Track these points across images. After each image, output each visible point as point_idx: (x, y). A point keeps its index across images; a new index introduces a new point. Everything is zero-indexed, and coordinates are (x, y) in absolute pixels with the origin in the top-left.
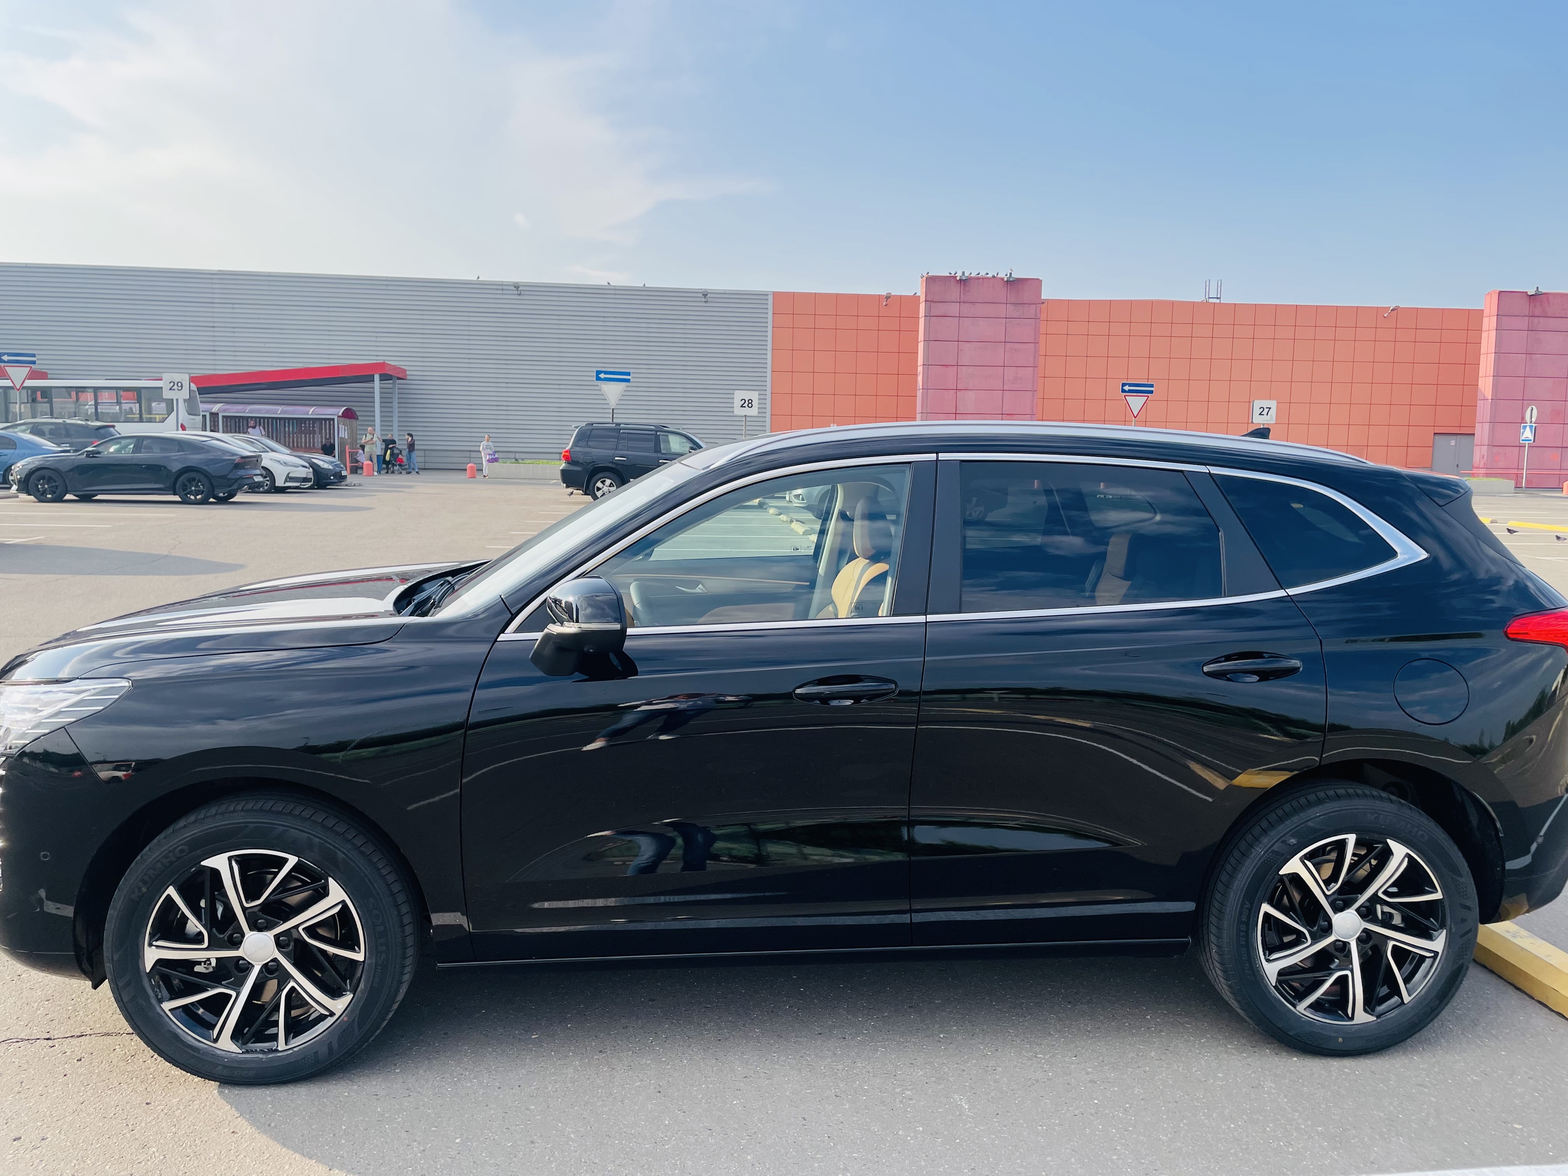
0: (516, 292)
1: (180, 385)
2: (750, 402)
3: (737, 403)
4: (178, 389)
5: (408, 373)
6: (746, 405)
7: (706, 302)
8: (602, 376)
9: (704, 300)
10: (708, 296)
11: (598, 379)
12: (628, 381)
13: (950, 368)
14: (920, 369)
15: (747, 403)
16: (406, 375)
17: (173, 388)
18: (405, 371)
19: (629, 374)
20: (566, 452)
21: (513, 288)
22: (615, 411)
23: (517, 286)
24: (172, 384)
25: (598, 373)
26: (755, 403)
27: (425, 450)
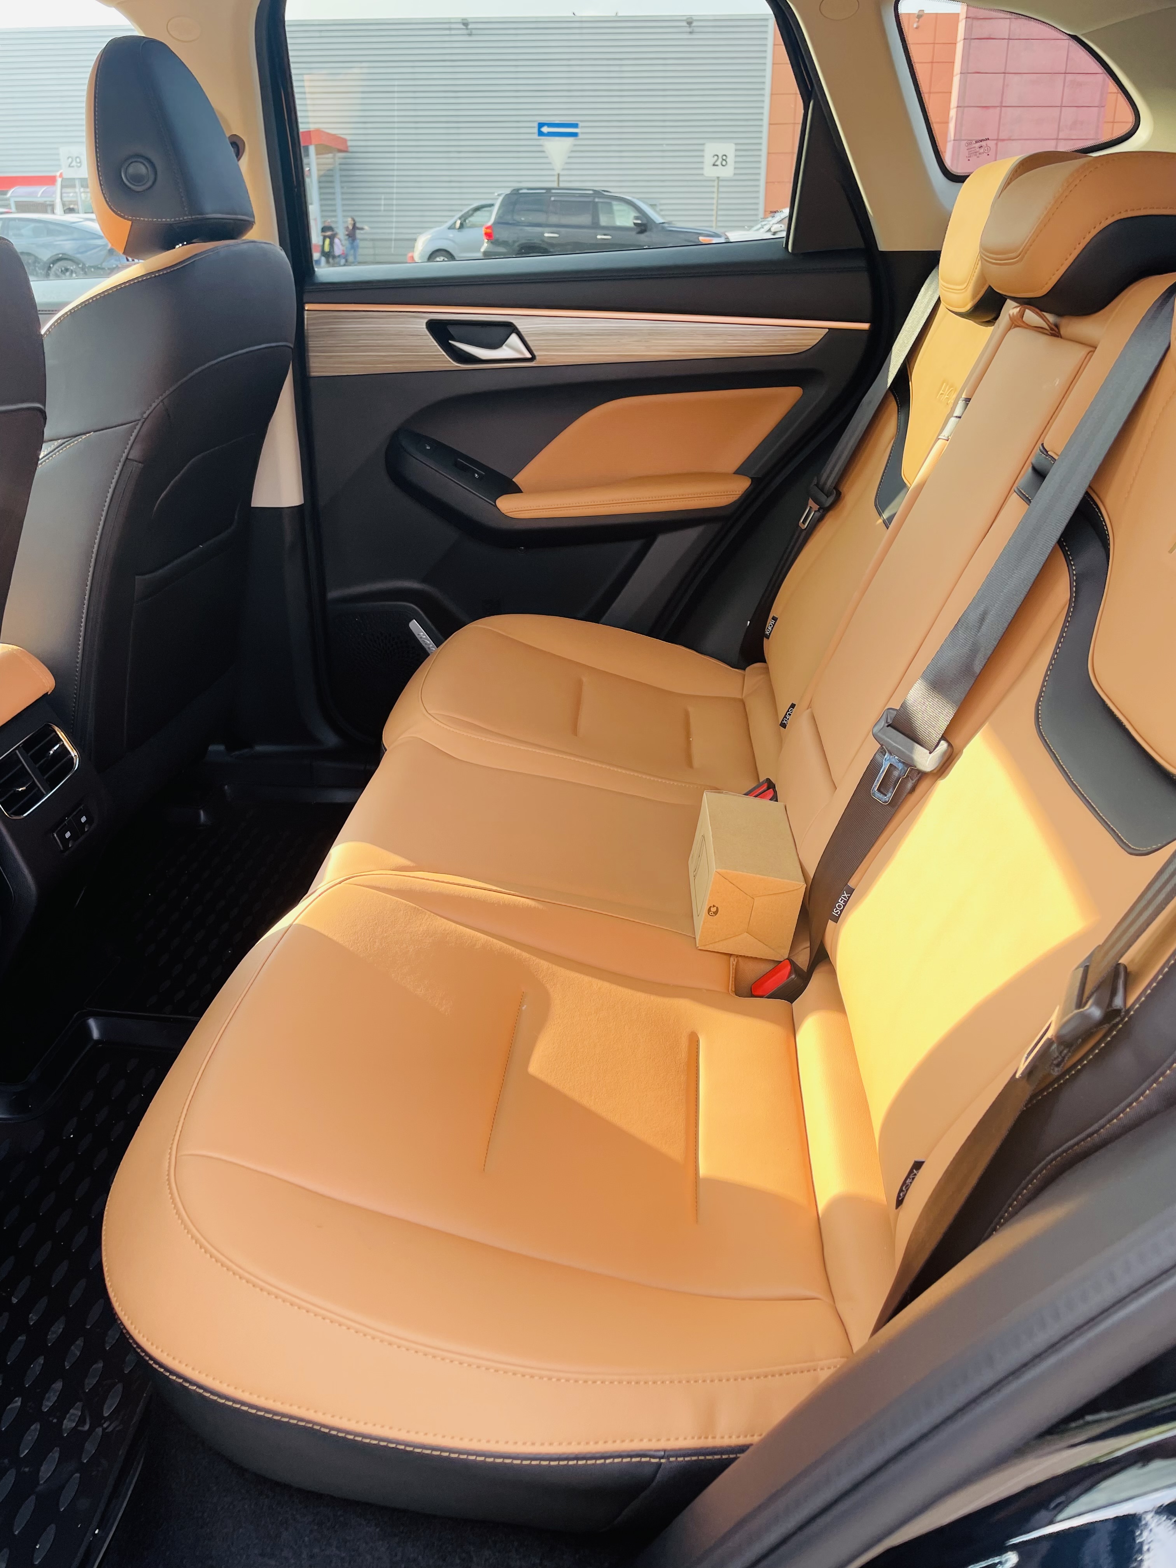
0: (465, 32)
1: (78, 160)
2: (725, 158)
3: (709, 160)
4: (77, 166)
5: (349, 143)
6: (718, 163)
7: (691, 33)
8: (545, 129)
9: (688, 30)
10: (695, 24)
11: (541, 133)
12: (575, 135)
13: (991, 110)
14: (953, 113)
15: (720, 160)
16: (347, 147)
17: (72, 165)
18: (345, 141)
19: (575, 126)
20: (487, 228)
21: (462, 26)
22: (561, 179)
23: (465, 24)
24: (70, 160)
25: (541, 125)
26: (731, 159)
27: (373, 240)
